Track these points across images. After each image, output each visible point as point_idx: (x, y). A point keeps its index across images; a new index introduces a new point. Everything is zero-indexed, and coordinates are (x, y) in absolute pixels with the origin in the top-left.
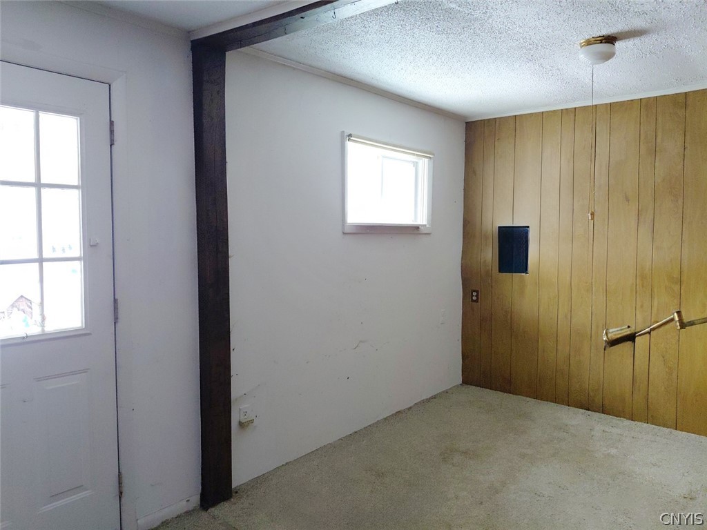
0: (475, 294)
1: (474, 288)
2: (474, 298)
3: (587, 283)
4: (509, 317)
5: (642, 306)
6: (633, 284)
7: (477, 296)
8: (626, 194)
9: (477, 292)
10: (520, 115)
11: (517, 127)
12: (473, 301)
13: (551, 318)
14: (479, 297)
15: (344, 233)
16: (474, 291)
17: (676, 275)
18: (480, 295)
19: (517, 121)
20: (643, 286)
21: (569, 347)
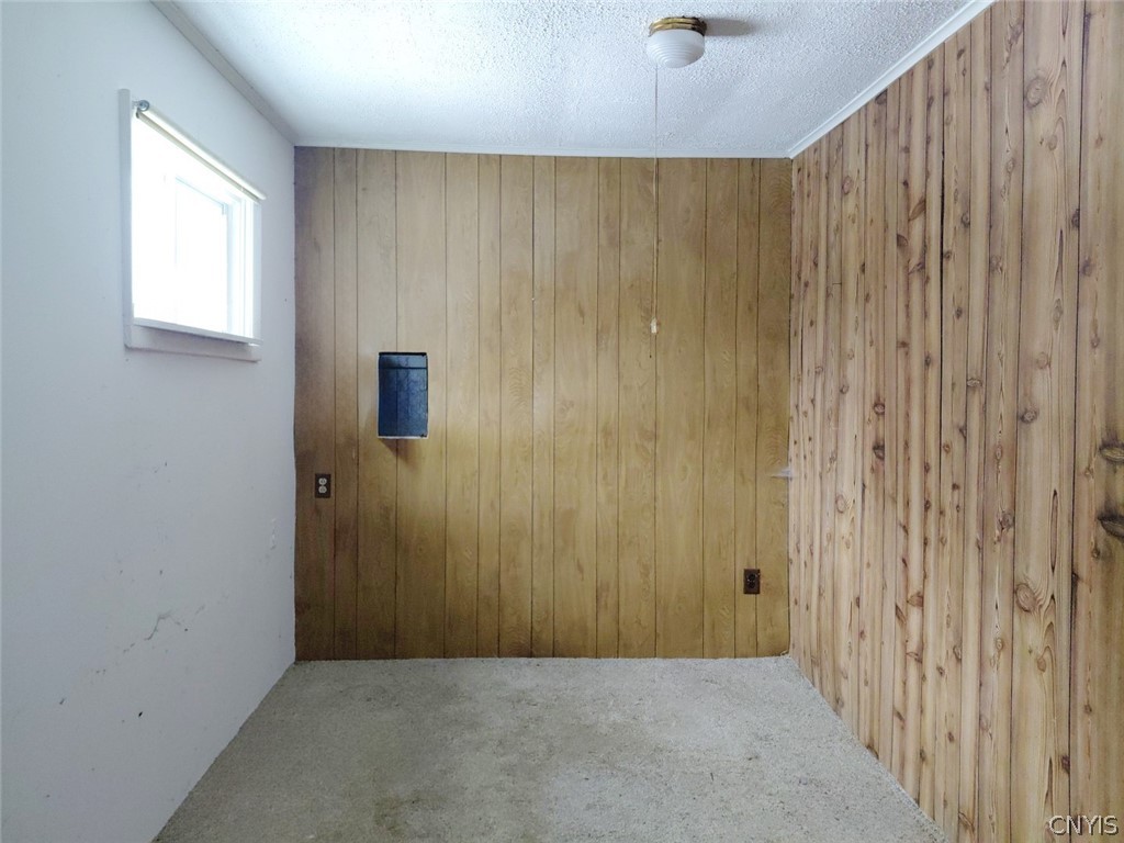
0: (323, 481)
1: (321, 472)
2: (322, 490)
3: (525, 446)
4: (392, 517)
5: (605, 477)
6: (592, 445)
7: (328, 485)
8: (579, 305)
9: (328, 477)
10: (404, 151)
11: (400, 172)
12: (319, 495)
13: (468, 511)
14: (333, 487)
15: (128, 349)
16: (323, 476)
17: (649, 427)
18: (333, 483)
19: (399, 161)
20: (606, 446)
21: (497, 557)
